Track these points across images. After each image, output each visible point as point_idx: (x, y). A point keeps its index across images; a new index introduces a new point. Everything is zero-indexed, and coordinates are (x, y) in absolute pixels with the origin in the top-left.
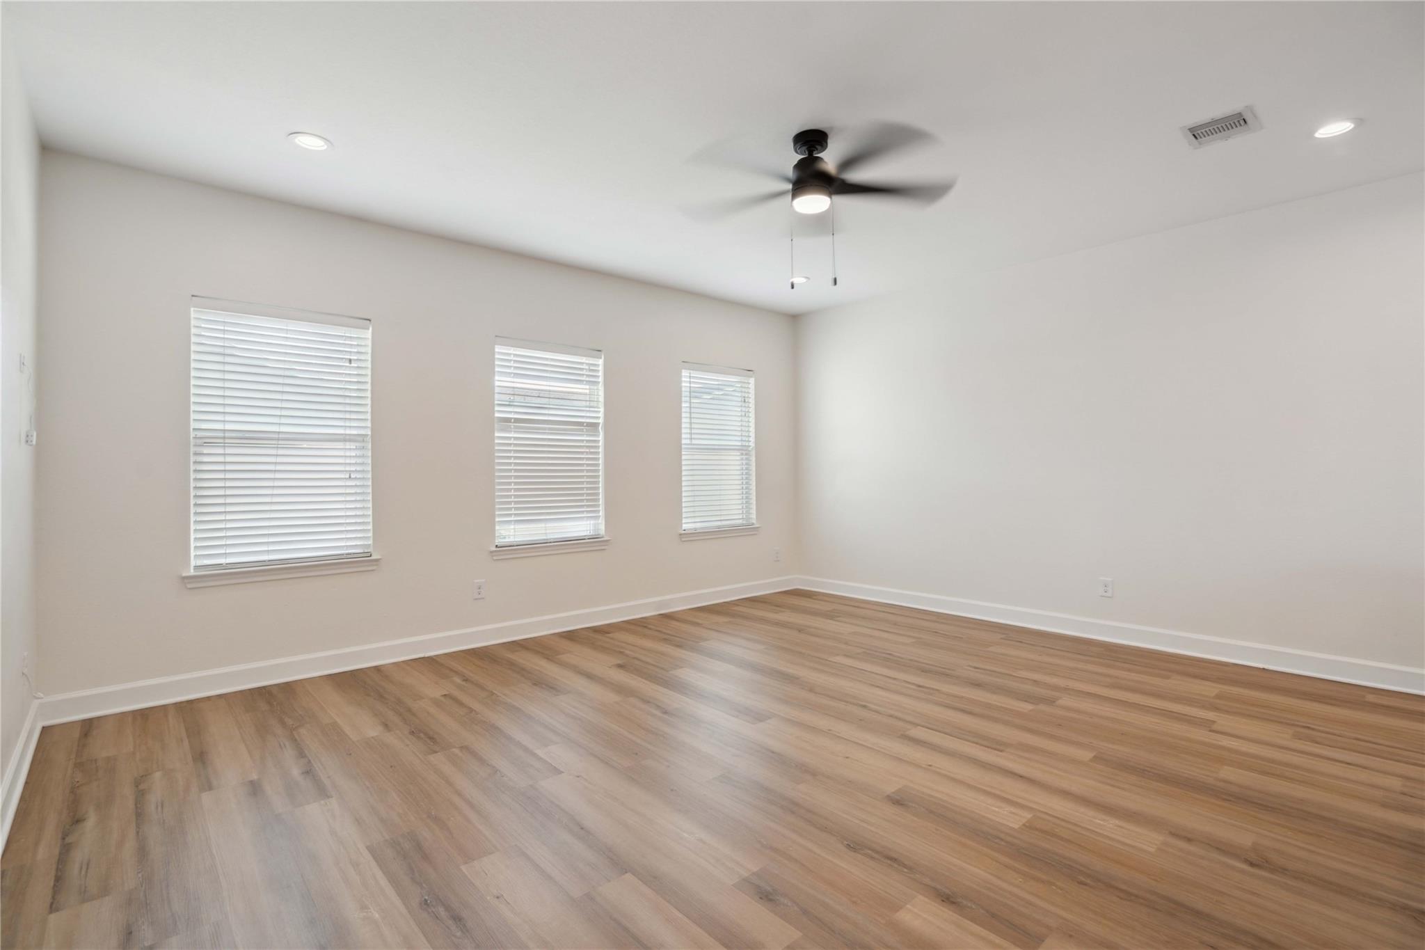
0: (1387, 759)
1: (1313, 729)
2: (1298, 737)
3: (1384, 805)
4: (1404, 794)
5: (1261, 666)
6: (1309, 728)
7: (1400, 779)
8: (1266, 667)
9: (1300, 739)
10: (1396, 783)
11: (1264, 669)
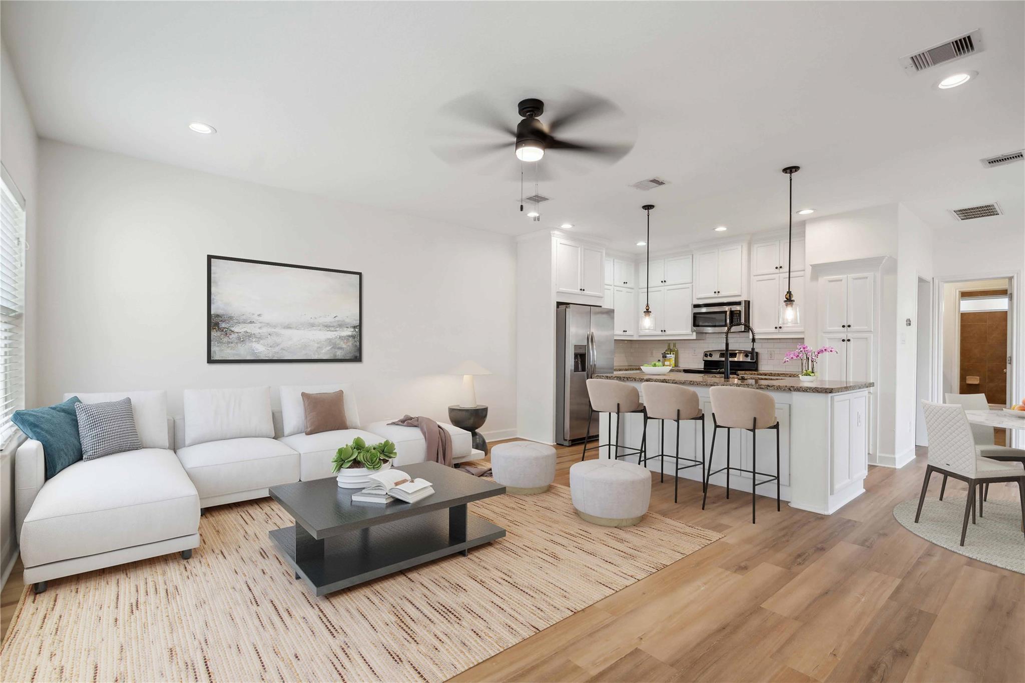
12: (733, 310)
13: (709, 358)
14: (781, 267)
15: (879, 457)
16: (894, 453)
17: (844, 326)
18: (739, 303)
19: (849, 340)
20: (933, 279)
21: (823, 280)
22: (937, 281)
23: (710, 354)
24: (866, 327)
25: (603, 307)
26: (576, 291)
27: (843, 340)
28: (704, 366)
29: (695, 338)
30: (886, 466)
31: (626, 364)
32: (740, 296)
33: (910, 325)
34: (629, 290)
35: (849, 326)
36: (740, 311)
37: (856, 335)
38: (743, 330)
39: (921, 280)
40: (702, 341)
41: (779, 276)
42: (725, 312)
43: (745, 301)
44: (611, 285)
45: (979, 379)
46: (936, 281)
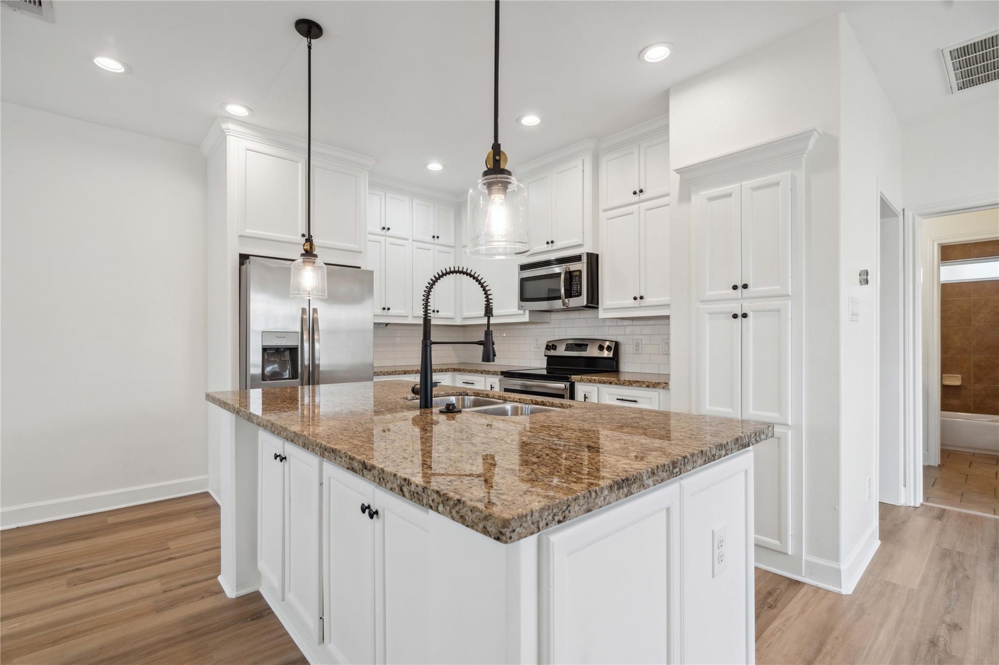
0: (142, 567)
1: (82, 569)
2: (72, 584)
3: (159, 610)
4: (165, 592)
5: (14, 526)
6: (78, 569)
7: (158, 580)
8: (19, 525)
9: (75, 585)
10: (155, 586)
11: (18, 528)
12: (571, 269)
13: (552, 353)
14: (641, 191)
15: (807, 562)
16: (836, 558)
17: (735, 287)
18: (578, 258)
19: (745, 316)
20: (903, 210)
21: (699, 197)
22: (911, 213)
23: (553, 345)
24: (779, 287)
25: (362, 268)
26: (296, 238)
27: (735, 316)
28: (547, 365)
29: (527, 320)
30: (820, 585)
31: (456, 361)
32: (581, 245)
33: (867, 283)
34: (445, 249)
35: (745, 286)
36: (580, 271)
37: (760, 304)
38: (585, 303)
39: (886, 210)
40: (545, 326)
41: (639, 206)
42: (558, 275)
43: (588, 254)
44: (407, 239)
45: (960, 378)
46: (909, 214)
